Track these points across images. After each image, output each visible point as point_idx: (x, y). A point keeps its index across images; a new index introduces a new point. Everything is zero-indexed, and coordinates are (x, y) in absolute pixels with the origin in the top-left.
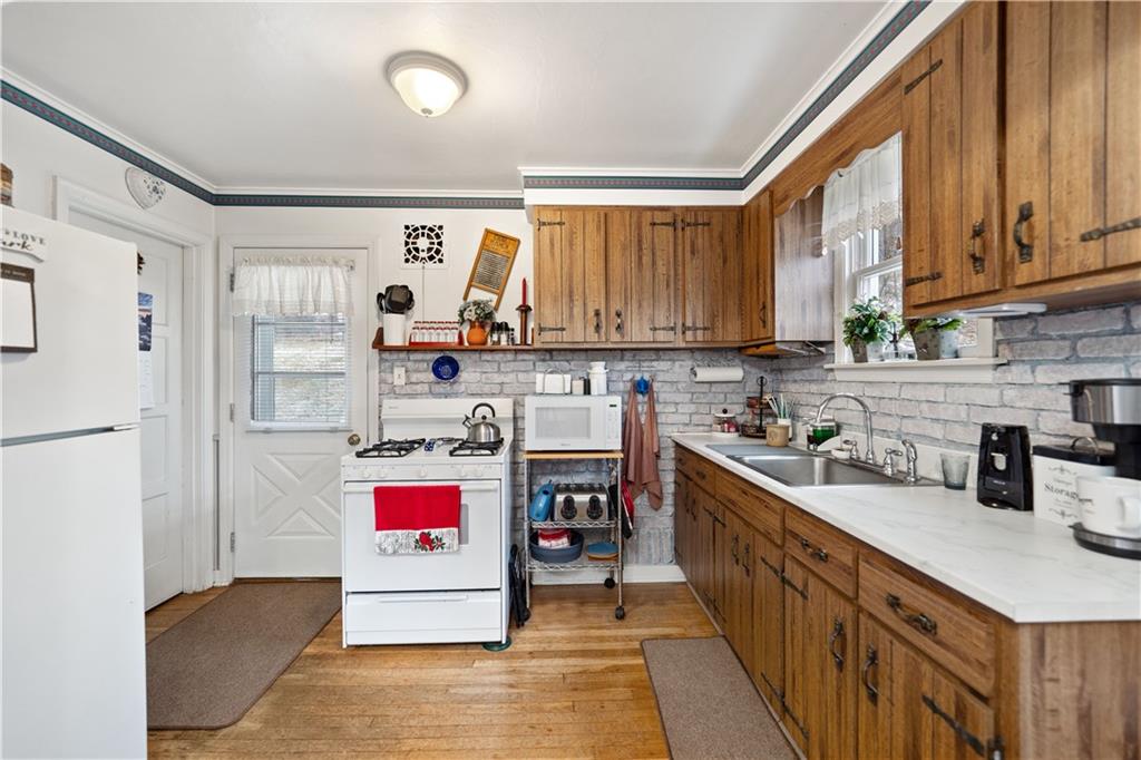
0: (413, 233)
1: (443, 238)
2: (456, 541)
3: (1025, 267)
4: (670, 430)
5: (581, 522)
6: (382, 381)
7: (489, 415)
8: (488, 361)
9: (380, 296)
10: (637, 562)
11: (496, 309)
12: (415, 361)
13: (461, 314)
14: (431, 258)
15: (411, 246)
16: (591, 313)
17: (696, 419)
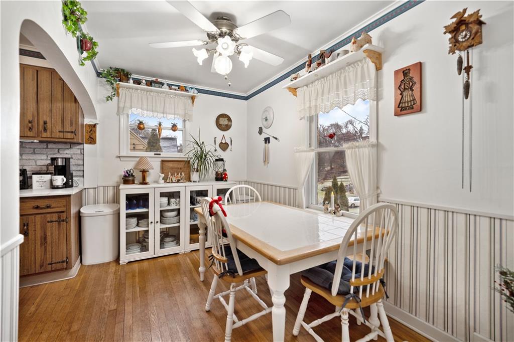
3: (45, 134)
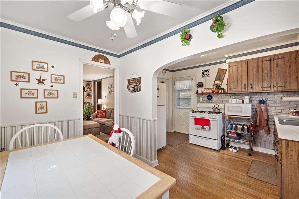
0: (203, 72)
1: (209, 72)
2: (208, 129)
4: (273, 114)
5: (239, 131)
6: (198, 100)
7: (218, 107)
8: (219, 96)
9: (197, 84)
10: (261, 147)
11: (221, 85)
12: (204, 96)
13: (213, 87)
14: (207, 76)
15: (203, 74)
16: (243, 85)
17: (283, 111)
